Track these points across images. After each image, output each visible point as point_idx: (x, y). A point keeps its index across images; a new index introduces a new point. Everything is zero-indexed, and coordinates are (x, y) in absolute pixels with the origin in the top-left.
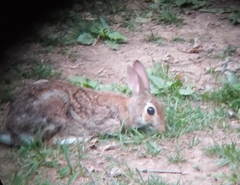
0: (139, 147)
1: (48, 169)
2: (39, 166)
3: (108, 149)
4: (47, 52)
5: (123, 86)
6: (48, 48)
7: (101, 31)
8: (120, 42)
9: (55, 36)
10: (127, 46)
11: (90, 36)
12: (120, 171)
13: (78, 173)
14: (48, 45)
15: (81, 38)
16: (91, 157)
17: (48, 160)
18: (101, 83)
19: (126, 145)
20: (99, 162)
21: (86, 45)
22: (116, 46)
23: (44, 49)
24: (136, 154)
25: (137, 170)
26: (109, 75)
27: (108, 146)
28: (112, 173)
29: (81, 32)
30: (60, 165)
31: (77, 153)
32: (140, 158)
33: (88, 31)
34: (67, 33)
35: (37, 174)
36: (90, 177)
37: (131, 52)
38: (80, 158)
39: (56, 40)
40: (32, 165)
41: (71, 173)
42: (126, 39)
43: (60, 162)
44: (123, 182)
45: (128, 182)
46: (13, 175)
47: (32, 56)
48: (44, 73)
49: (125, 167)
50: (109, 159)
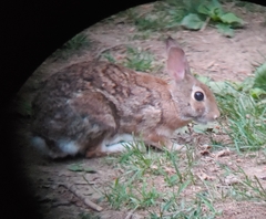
0: (257, 153)
1: (154, 177)
2: (143, 173)
3: (222, 156)
4: (144, 38)
5: (239, 83)
6: (145, 33)
7: (212, 13)
8: (235, 26)
9: (153, 17)
10: (244, 32)
11: (197, 18)
12: (235, 179)
13: (189, 181)
14: (145, 29)
15: (186, 21)
16: (203, 164)
17: (154, 167)
18: (213, 80)
19: (242, 150)
20: (212, 169)
21: (193, 30)
22: (230, 32)
23: (140, 34)
24: (253, 160)
25: (256, 178)
26: (222, 69)
27: (222, 152)
28: (227, 181)
29: (186, 12)
30: (167, 173)
31: (186, 160)
32: (259, 164)
33: (195, 12)
34: (168, 14)
35: (141, 181)
36: (203, 185)
37: (248, 40)
38: (190, 164)
39: (155, 22)
40: (135, 172)
41: (181, 182)
42: (242, 22)
43: (168, 169)
44: (240, 191)
45: (246, 190)
46: (114, 182)
47: (126, 43)
48: (142, 65)
49: (242, 175)
50: (223, 166)
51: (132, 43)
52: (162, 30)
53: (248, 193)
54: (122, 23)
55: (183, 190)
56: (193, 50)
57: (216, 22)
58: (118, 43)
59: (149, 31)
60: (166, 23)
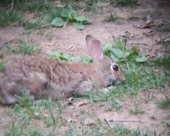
0: (105, 103)
1: (36, 120)
2: (30, 118)
3: (81, 105)
4: (29, 34)
5: (90, 58)
6: (29, 31)
7: (70, 16)
8: (85, 23)
9: (34, 21)
10: (91, 26)
11: (61, 20)
12: (91, 121)
13: (60, 123)
14: (29, 28)
15: (54, 22)
16: (69, 111)
17: (37, 114)
18: (73, 56)
19: (95, 101)
20: (75, 114)
21: (59, 27)
22: (82, 27)
23: (27, 31)
24: (103, 108)
25: (105, 120)
26: (78, 49)
27: (81, 103)
28: (86, 122)
29: (54, 17)
30: (45, 118)
31: (58, 108)
32: (107, 111)
33: (59, 16)
34: (43, 19)
35: (28, 124)
36: (69, 126)
37: (94, 31)
38: (60, 112)
39: (35, 24)
40: (24, 118)
41: (54, 123)
42: (90, 21)
43: (46, 115)
44: (94, 129)
45: (99, 129)
46: (11, 125)
47: (18, 37)
48: (29, 50)
49: (96, 118)
50: (82, 112)
51: (22, 37)
52: (40, 28)
53: (100, 131)
54: (15, 26)
55: (56, 129)
56: (59, 39)
57: (73, 21)
58: (13, 38)
59: (31, 29)
60: (42, 24)
